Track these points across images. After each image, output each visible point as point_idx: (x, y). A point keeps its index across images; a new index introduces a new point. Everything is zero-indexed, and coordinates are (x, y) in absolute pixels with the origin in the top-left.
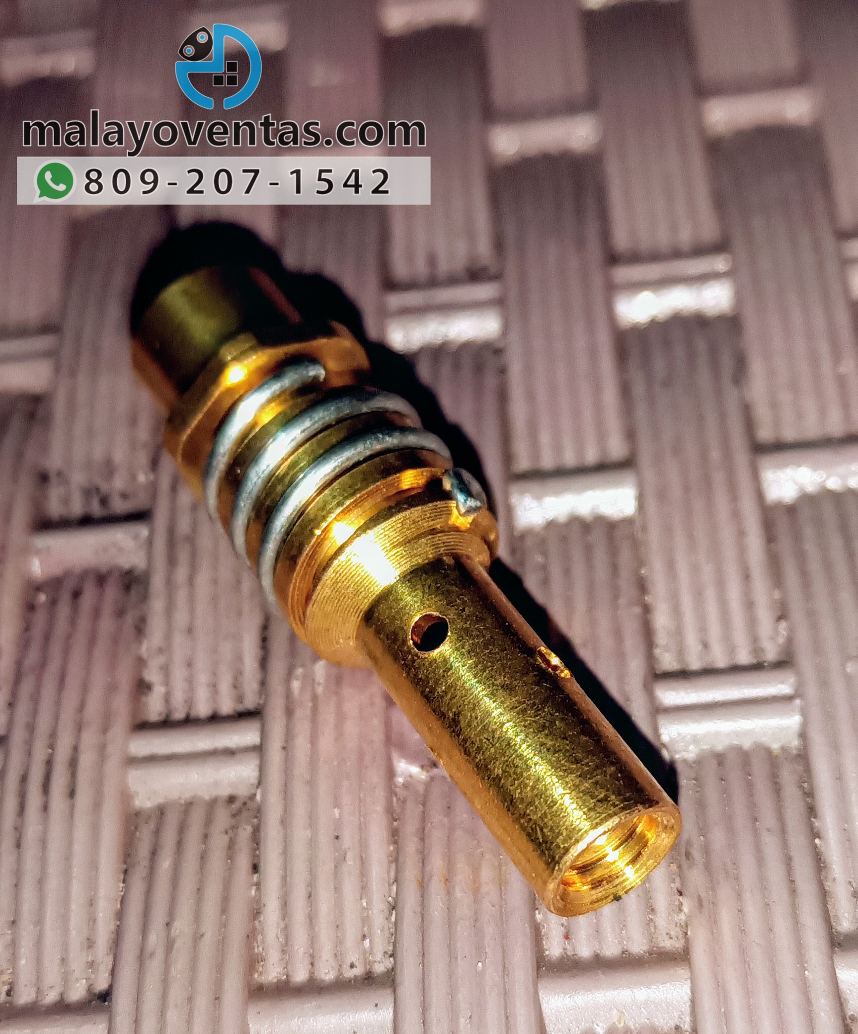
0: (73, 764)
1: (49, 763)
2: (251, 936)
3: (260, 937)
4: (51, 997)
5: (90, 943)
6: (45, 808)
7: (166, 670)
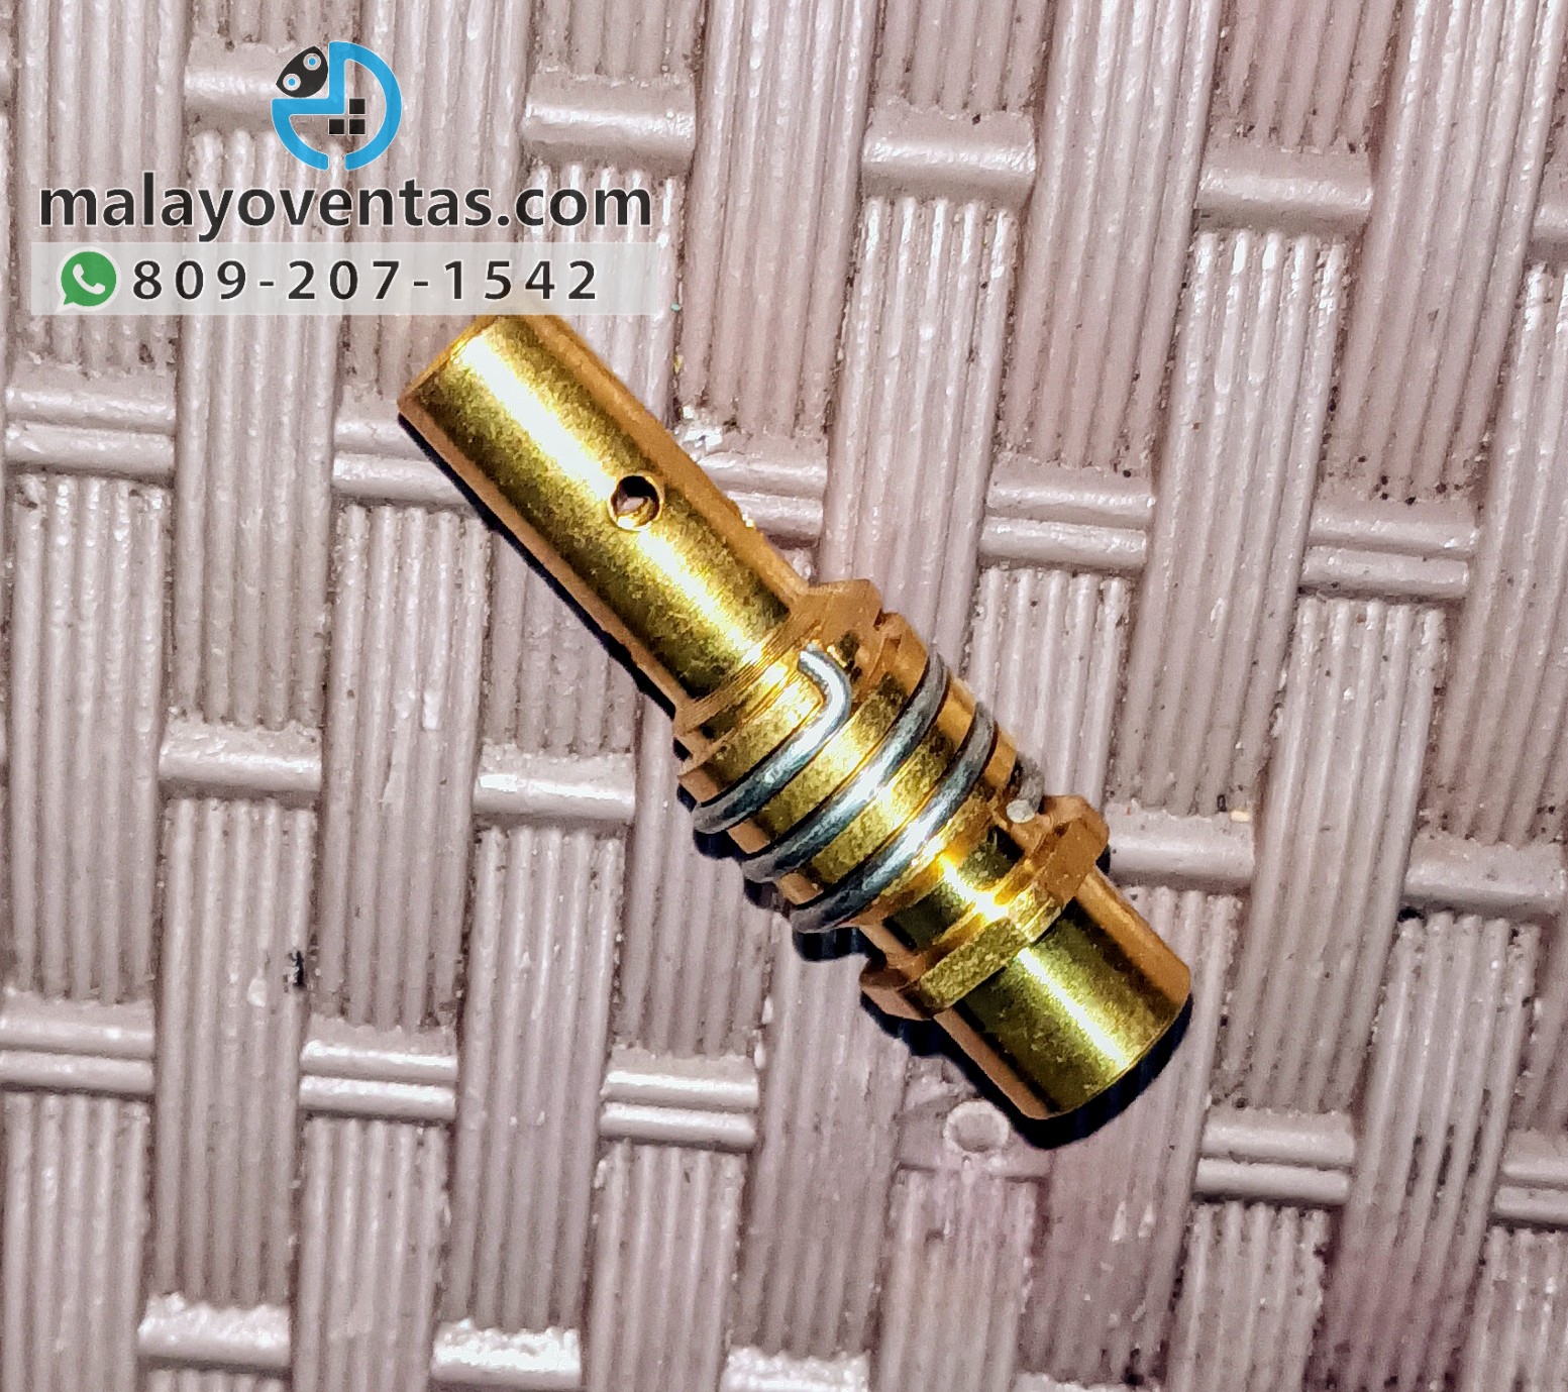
0: (1414, 1175)
1: (1441, 1181)
2: (1239, 949)
3: (1230, 945)
4: (1469, 922)
5: (1418, 972)
6: (1451, 1131)
7: (1298, 1268)
